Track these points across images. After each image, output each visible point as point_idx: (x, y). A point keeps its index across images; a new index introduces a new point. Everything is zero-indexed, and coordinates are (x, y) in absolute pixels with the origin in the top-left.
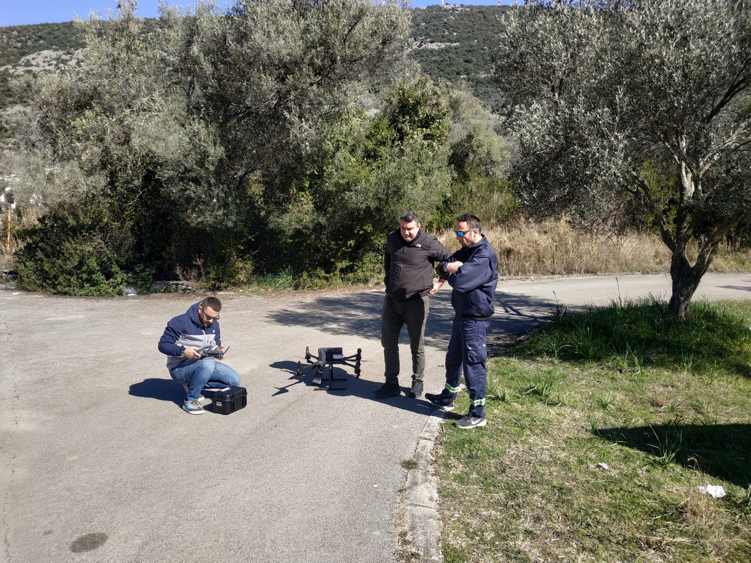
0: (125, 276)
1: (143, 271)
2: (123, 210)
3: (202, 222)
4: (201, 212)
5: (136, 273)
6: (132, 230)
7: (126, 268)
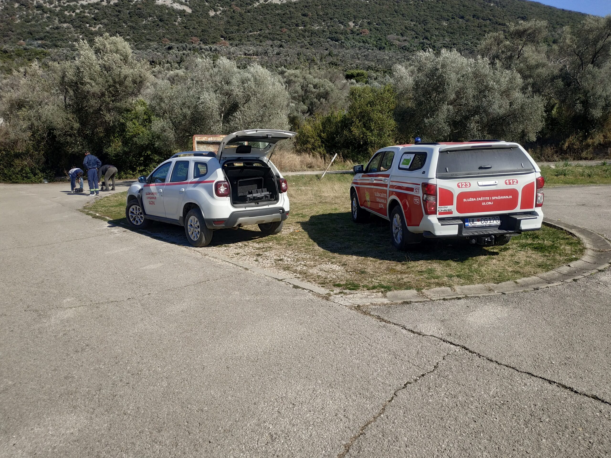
0: (43, 175)
1: (50, 172)
2: (39, 147)
3: (74, 151)
4: (73, 148)
5: (46, 173)
6: (44, 155)
7: (43, 171)
